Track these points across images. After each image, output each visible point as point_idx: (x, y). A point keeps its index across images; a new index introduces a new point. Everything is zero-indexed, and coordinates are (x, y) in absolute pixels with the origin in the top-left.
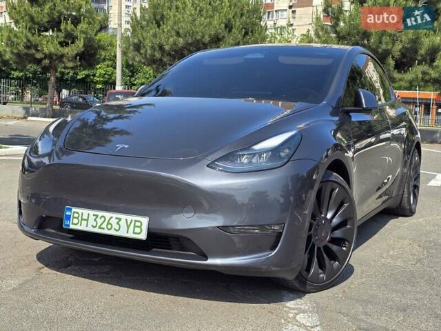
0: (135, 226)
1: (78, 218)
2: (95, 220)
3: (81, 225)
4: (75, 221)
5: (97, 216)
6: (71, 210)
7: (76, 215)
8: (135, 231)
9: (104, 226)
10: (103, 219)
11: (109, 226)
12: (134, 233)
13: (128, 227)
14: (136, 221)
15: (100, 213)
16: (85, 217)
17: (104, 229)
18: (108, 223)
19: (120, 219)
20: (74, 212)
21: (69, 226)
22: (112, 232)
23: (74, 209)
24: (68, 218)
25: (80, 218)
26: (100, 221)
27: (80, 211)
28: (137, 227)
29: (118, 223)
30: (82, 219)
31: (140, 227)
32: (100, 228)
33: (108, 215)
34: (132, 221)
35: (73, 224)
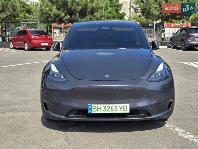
0: (124, 108)
1: (96, 108)
2: (105, 108)
3: (98, 111)
4: (95, 110)
5: (105, 106)
6: (91, 105)
7: (94, 107)
8: (125, 110)
9: (110, 110)
10: (108, 107)
11: (112, 110)
12: (124, 111)
13: (121, 109)
14: (124, 106)
15: (107, 105)
16: (99, 107)
17: (110, 111)
18: (111, 109)
19: (117, 106)
20: (93, 106)
21: (91, 112)
22: (114, 112)
23: (93, 105)
24: (91, 109)
25: (97, 108)
26: (107, 108)
27: (96, 105)
28: (125, 108)
29: (116, 108)
30: (98, 109)
31: (126, 108)
32: (107, 111)
33: (110, 105)
34: (122, 106)
35: (93, 111)
